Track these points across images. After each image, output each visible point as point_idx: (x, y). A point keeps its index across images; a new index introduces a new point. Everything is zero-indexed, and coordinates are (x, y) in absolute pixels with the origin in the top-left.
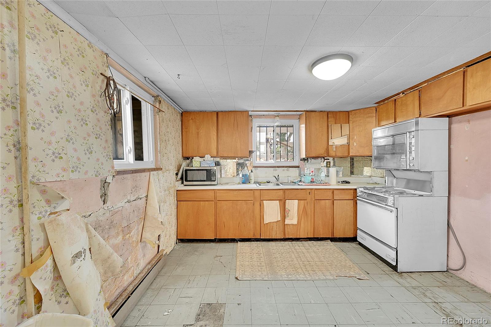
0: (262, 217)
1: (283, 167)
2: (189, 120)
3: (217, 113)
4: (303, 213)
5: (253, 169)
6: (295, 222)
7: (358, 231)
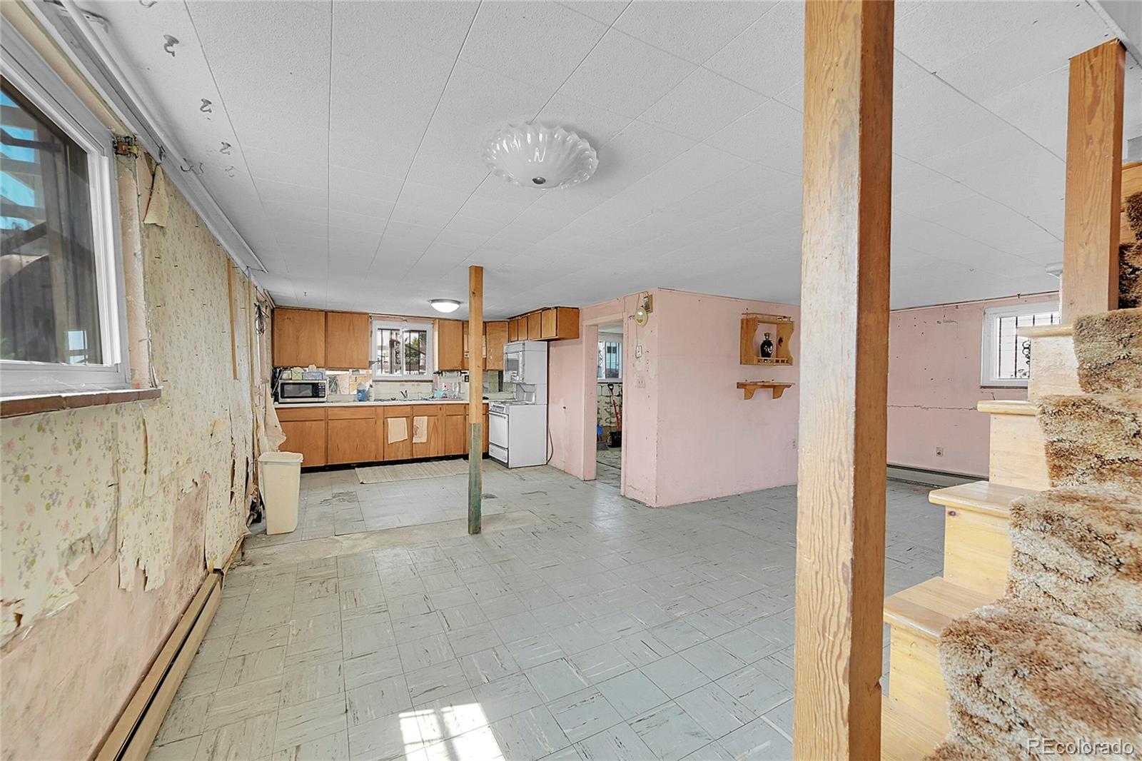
0: (385, 437)
1: (413, 381)
2: (284, 319)
3: (326, 313)
4: (433, 430)
5: (374, 384)
6: (424, 440)
7: (490, 446)
